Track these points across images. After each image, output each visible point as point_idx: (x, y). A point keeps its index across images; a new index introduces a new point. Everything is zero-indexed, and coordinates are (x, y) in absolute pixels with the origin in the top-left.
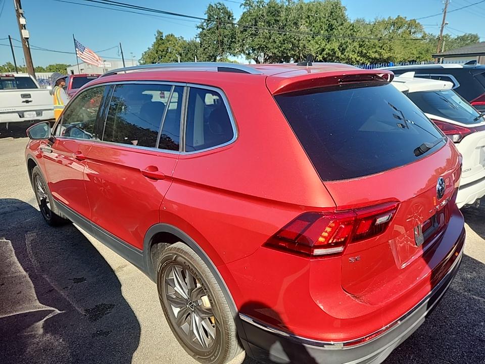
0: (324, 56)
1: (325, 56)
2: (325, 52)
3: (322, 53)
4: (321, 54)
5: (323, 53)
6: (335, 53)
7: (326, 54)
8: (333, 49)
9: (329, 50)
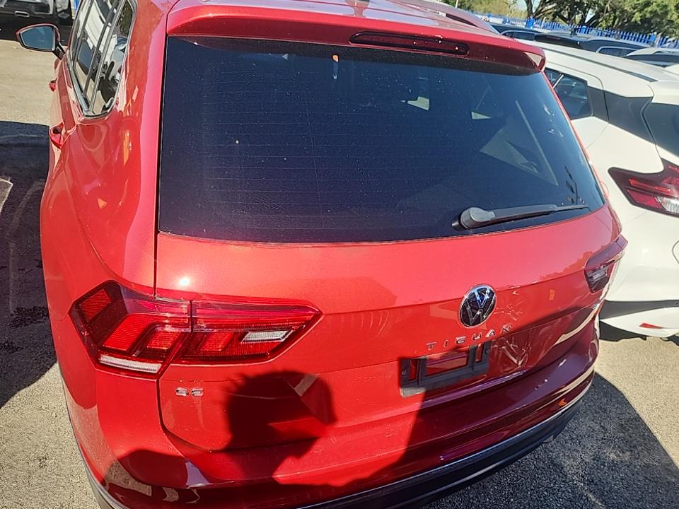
0: (645, 15)
1: (648, 15)
2: (649, 9)
3: (643, 10)
4: (640, 11)
5: (646, 9)
6: (666, 13)
7: (651, 12)
8: (666, 6)
9: (658, 6)
